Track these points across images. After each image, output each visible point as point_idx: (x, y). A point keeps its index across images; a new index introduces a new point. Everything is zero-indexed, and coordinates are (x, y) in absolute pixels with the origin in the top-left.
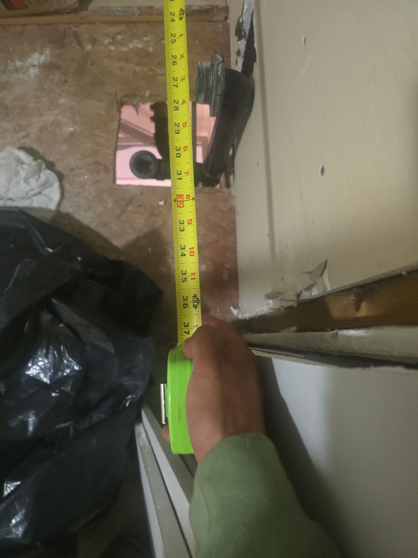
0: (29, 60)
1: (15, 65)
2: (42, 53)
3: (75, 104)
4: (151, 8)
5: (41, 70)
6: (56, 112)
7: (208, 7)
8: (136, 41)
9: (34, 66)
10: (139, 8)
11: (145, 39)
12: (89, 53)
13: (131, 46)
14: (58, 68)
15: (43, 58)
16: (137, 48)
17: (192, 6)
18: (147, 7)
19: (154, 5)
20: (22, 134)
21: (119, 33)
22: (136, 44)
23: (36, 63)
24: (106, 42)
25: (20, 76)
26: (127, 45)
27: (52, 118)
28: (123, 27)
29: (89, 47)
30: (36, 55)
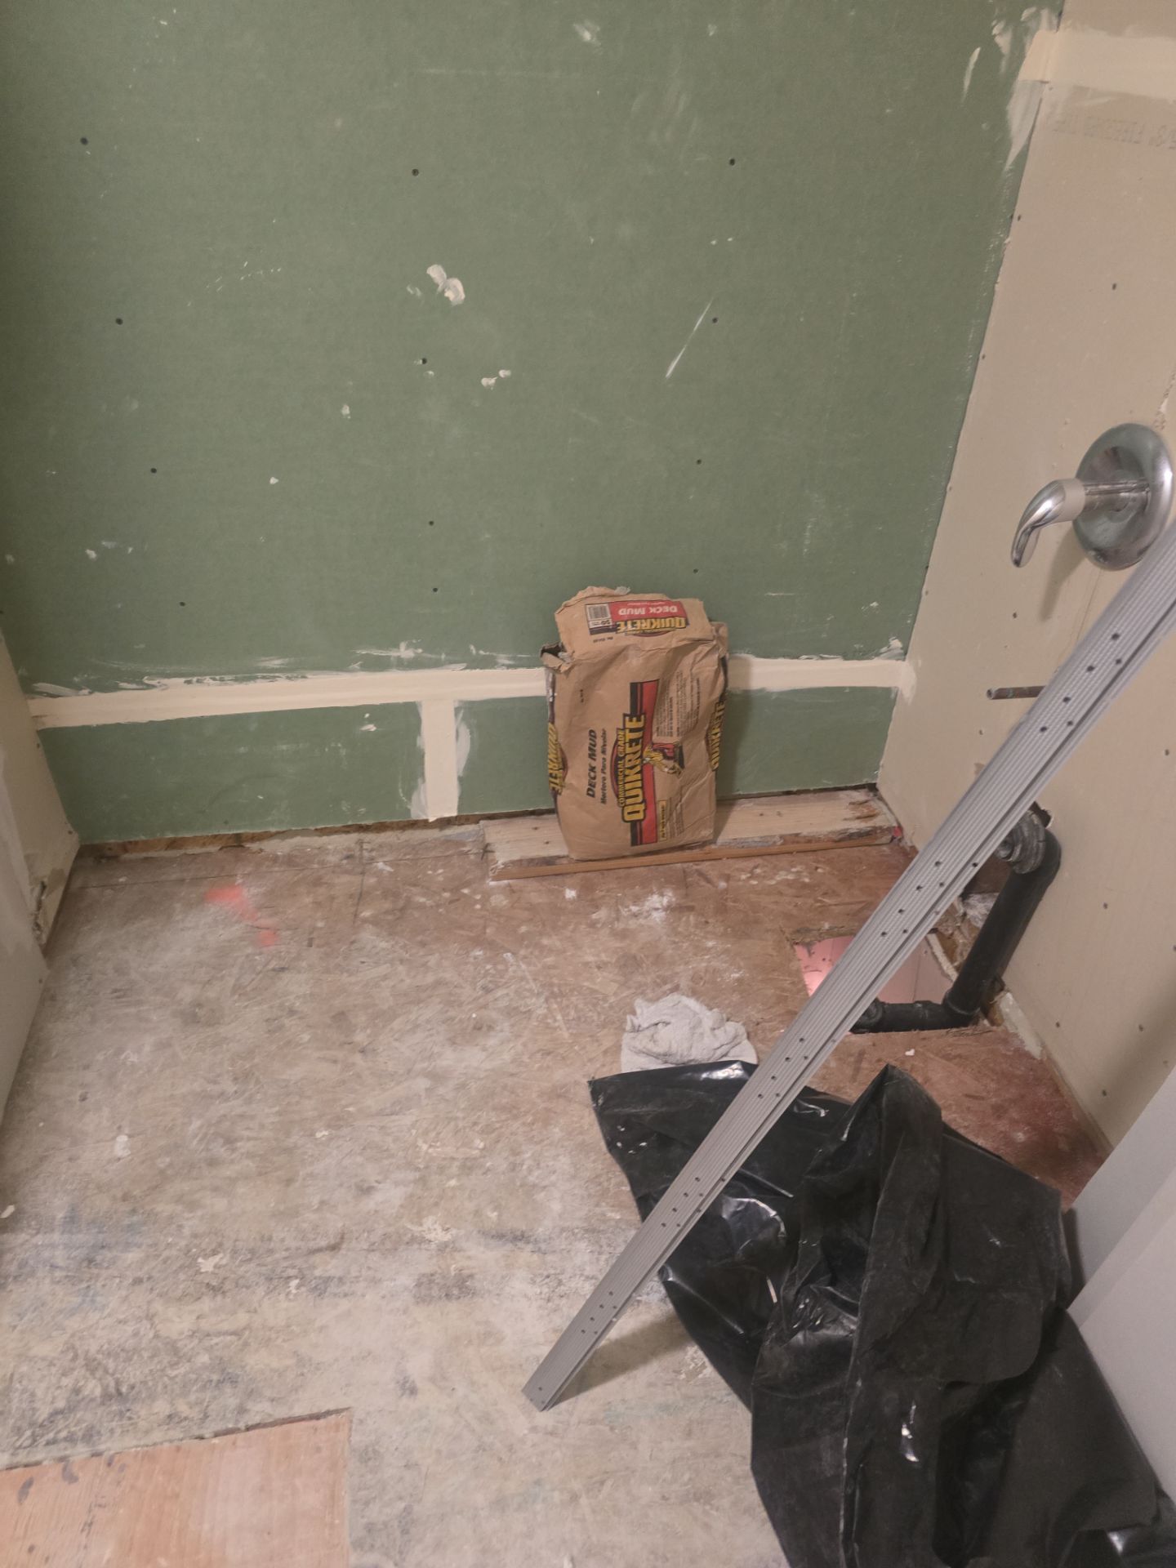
0: (647, 903)
1: (630, 910)
2: (662, 895)
3: (729, 946)
4: (797, 835)
5: (668, 912)
6: (707, 957)
7: (869, 829)
8: (782, 873)
9: (657, 909)
10: (781, 837)
11: (794, 870)
12: (726, 890)
13: (778, 878)
14: (691, 909)
15: (665, 901)
16: (787, 880)
17: (848, 829)
18: (791, 835)
19: (799, 832)
20: (668, 986)
21: (756, 867)
22: (782, 876)
23: (658, 905)
24: (743, 877)
25: (642, 921)
26: (772, 878)
27: (704, 964)
28: (759, 861)
29: (723, 884)
30: (655, 898)
